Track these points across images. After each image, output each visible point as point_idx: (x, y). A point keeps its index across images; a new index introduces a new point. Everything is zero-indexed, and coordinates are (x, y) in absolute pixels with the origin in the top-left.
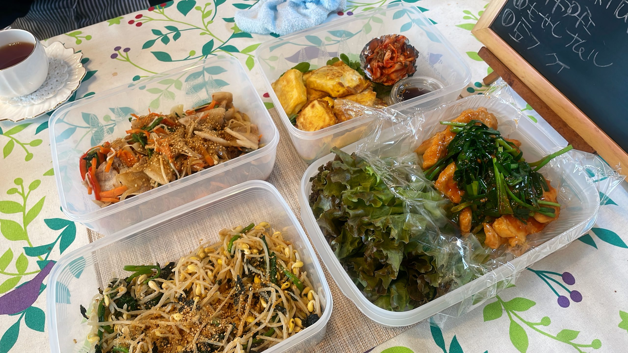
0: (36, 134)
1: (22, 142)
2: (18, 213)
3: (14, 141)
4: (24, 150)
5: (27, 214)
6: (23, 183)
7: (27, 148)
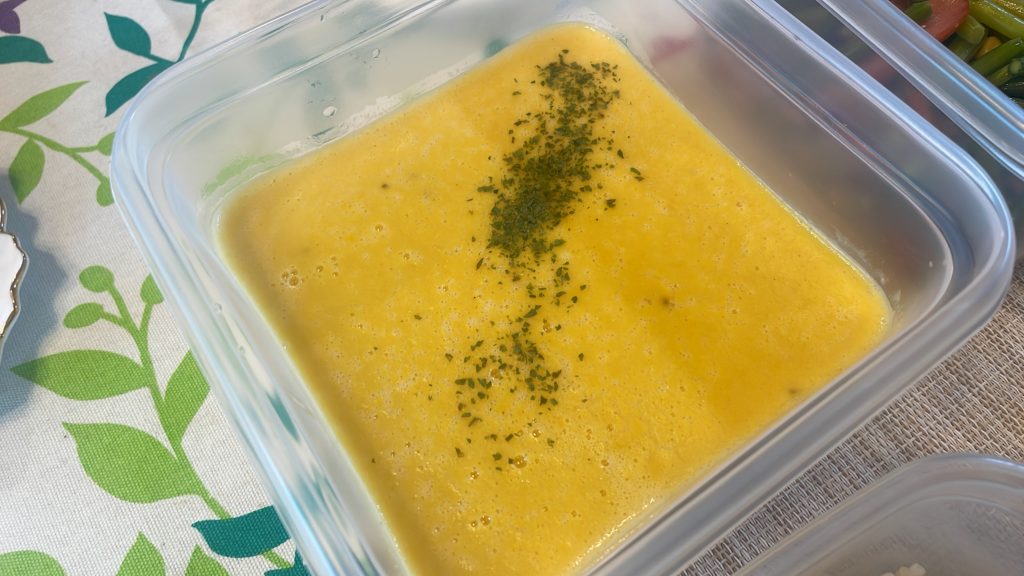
0: (108, 114)
1: (69, 145)
2: (130, 395)
3: (40, 144)
4: (84, 170)
5: (168, 392)
6: (116, 284)
7: (93, 163)
